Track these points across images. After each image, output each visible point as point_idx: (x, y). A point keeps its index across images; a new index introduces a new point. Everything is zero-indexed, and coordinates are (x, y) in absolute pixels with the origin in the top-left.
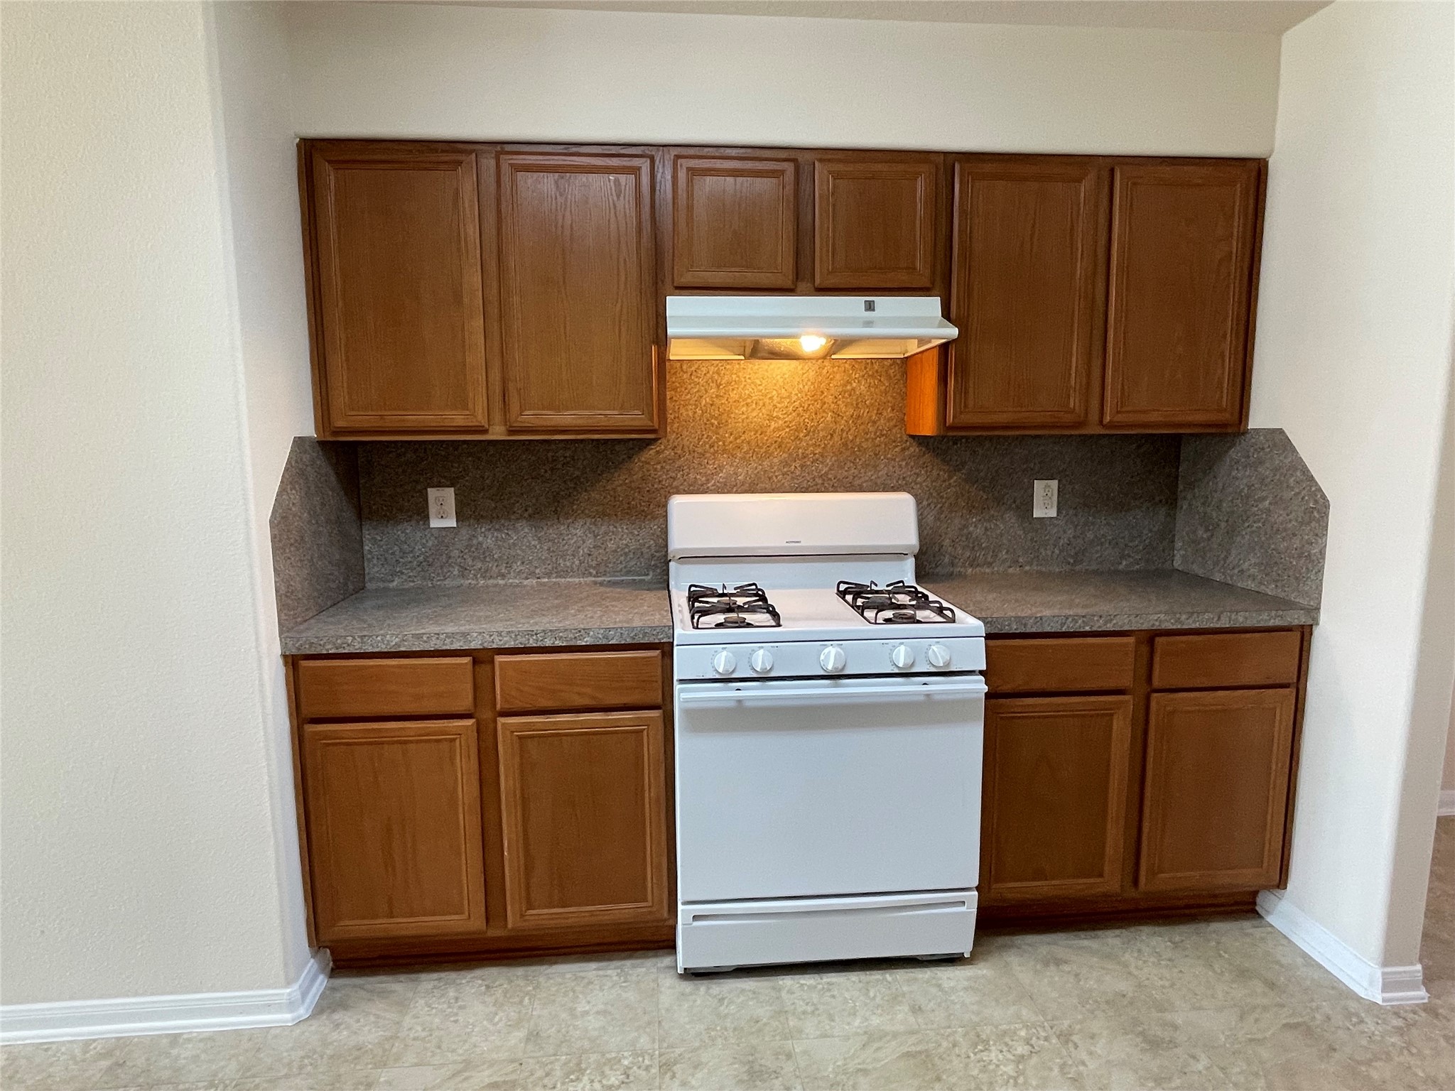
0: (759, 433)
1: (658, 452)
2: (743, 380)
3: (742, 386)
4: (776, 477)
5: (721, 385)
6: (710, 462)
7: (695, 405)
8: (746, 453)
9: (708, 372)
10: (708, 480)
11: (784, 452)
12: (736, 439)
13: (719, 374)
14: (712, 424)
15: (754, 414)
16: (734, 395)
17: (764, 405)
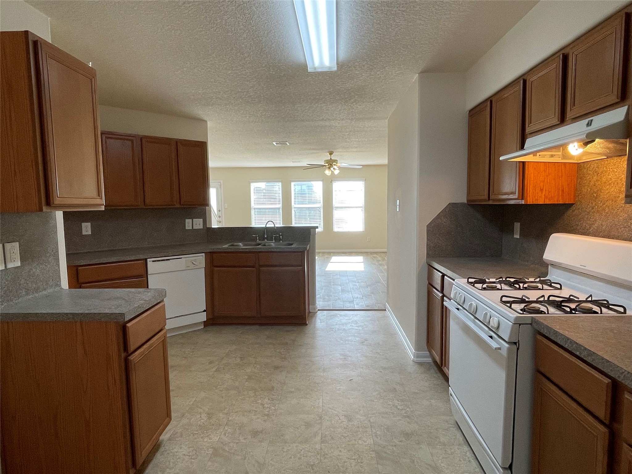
0: (614, 201)
1: (573, 211)
2: (608, 169)
3: (608, 174)
4: (621, 228)
5: (599, 173)
6: (592, 218)
7: (588, 186)
8: (607, 213)
9: (594, 167)
10: (590, 227)
11: (625, 214)
12: (603, 204)
13: (598, 167)
14: (594, 196)
15: (612, 190)
16: (604, 179)
17: (617, 184)
